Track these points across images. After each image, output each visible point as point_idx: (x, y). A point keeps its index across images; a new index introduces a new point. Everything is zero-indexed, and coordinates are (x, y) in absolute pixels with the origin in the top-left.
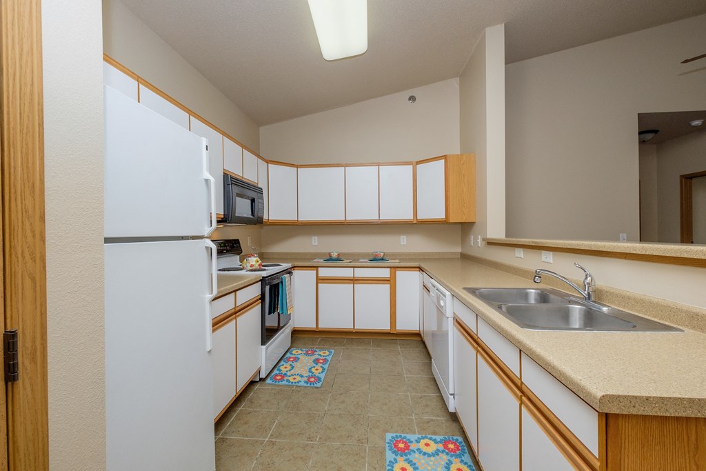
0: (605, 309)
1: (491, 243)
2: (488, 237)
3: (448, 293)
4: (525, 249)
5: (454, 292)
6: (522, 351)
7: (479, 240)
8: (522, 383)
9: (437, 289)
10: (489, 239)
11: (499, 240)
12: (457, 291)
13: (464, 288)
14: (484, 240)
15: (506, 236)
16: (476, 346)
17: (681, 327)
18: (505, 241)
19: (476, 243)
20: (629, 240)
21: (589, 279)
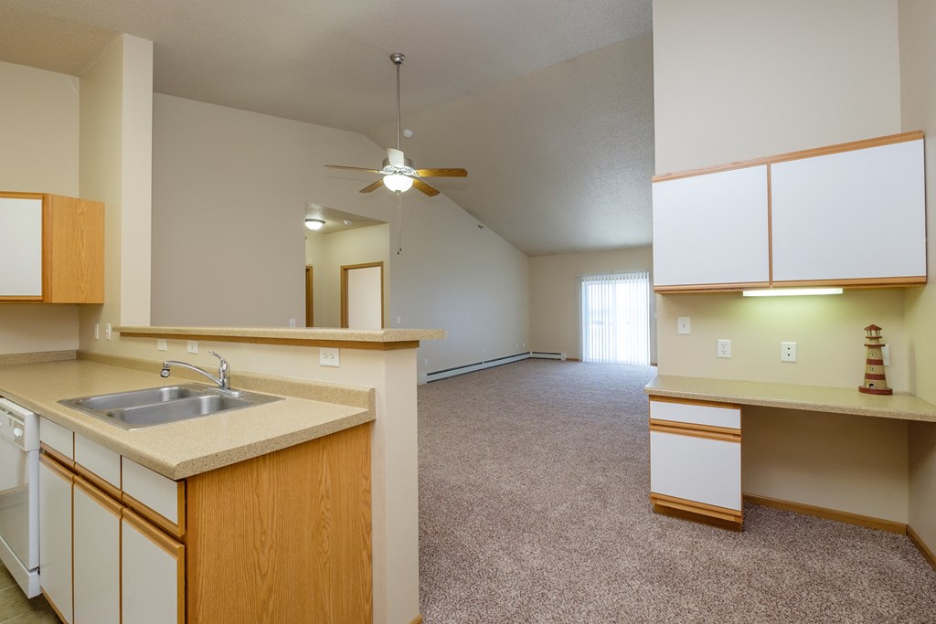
0: (236, 394)
1: (127, 334)
2: (122, 325)
3: (28, 414)
4: (169, 340)
5: (40, 408)
6: (124, 456)
7: (109, 331)
8: (123, 493)
9: (10, 413)
10: (122, 328)
11: (137, 329)
12: (44, 406)
13: (60, 402)
14: (114, 329)
15: (151, 324)
16: (71, 475)
17: (283, 397)
18: (149, 330)
19: (104, 336)
20: (298, 326)
21: (225, 366)
